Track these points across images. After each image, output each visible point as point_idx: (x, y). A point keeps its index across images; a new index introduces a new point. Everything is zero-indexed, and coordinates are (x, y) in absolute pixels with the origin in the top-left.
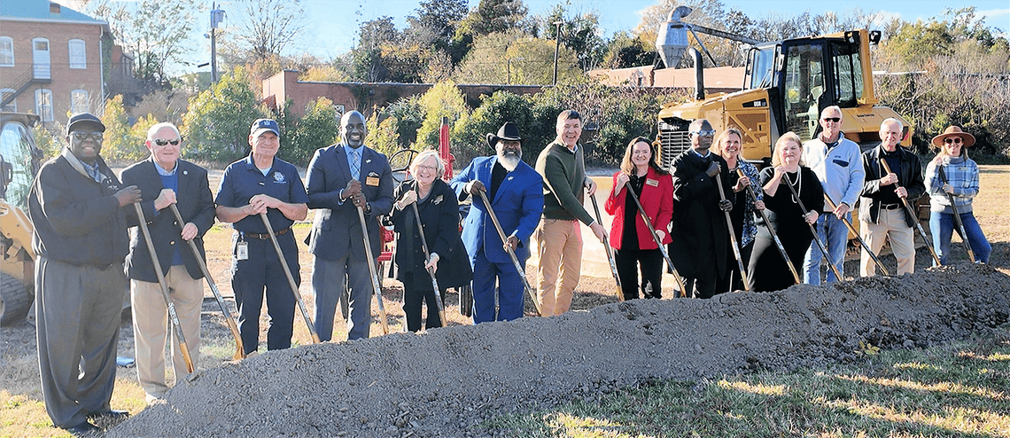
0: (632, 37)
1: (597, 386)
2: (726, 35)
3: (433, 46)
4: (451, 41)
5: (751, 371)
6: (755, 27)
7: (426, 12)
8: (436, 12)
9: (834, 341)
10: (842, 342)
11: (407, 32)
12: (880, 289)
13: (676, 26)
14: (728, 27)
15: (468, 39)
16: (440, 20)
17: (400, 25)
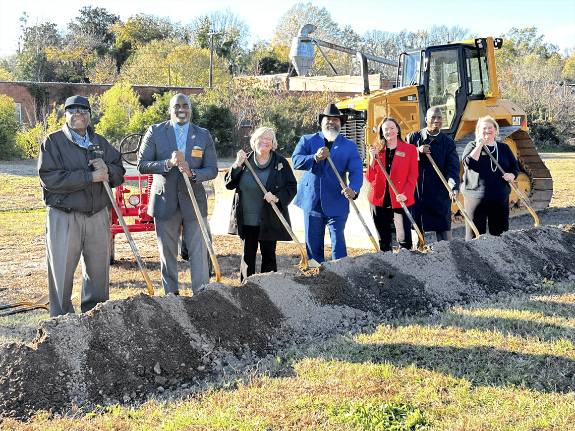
0: (269, 49)
1: (353, 321)
2: (343, 49)
3: (95, 52)
4: (111, 47)
5: (465, 302)
6: (364, 44)
7: (87, 20)
8: (97, 21)
9: (517, 277)
10: (523, 278)
11: (70, 37)
12: (544, 236)
13: (305, 41)
14: (343, 43)
15: (127, 46)
16: (100, 29)
17: (63, 30)
